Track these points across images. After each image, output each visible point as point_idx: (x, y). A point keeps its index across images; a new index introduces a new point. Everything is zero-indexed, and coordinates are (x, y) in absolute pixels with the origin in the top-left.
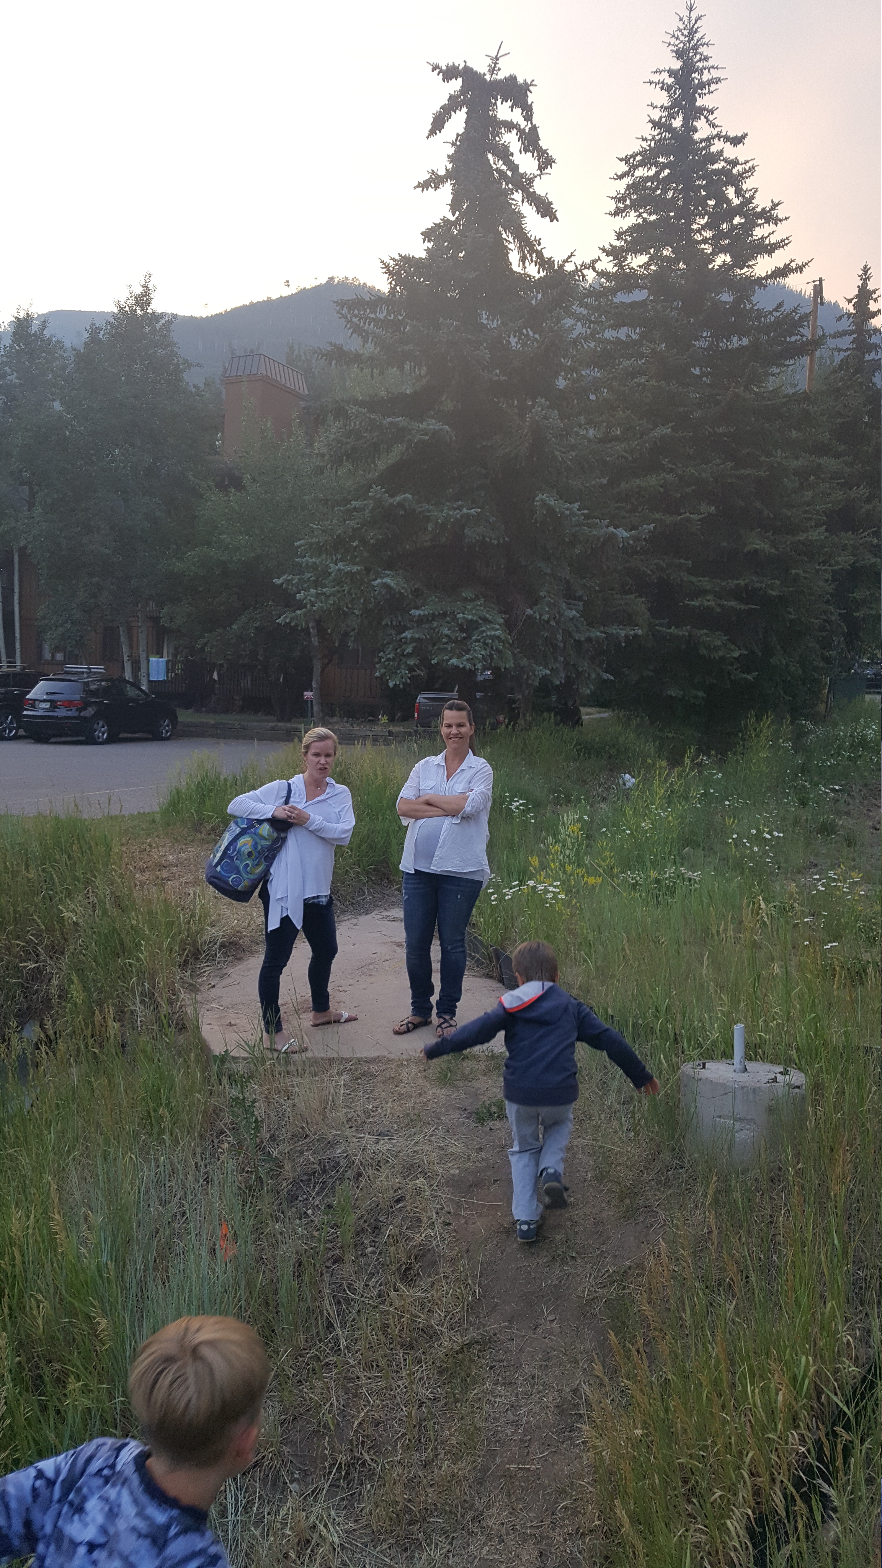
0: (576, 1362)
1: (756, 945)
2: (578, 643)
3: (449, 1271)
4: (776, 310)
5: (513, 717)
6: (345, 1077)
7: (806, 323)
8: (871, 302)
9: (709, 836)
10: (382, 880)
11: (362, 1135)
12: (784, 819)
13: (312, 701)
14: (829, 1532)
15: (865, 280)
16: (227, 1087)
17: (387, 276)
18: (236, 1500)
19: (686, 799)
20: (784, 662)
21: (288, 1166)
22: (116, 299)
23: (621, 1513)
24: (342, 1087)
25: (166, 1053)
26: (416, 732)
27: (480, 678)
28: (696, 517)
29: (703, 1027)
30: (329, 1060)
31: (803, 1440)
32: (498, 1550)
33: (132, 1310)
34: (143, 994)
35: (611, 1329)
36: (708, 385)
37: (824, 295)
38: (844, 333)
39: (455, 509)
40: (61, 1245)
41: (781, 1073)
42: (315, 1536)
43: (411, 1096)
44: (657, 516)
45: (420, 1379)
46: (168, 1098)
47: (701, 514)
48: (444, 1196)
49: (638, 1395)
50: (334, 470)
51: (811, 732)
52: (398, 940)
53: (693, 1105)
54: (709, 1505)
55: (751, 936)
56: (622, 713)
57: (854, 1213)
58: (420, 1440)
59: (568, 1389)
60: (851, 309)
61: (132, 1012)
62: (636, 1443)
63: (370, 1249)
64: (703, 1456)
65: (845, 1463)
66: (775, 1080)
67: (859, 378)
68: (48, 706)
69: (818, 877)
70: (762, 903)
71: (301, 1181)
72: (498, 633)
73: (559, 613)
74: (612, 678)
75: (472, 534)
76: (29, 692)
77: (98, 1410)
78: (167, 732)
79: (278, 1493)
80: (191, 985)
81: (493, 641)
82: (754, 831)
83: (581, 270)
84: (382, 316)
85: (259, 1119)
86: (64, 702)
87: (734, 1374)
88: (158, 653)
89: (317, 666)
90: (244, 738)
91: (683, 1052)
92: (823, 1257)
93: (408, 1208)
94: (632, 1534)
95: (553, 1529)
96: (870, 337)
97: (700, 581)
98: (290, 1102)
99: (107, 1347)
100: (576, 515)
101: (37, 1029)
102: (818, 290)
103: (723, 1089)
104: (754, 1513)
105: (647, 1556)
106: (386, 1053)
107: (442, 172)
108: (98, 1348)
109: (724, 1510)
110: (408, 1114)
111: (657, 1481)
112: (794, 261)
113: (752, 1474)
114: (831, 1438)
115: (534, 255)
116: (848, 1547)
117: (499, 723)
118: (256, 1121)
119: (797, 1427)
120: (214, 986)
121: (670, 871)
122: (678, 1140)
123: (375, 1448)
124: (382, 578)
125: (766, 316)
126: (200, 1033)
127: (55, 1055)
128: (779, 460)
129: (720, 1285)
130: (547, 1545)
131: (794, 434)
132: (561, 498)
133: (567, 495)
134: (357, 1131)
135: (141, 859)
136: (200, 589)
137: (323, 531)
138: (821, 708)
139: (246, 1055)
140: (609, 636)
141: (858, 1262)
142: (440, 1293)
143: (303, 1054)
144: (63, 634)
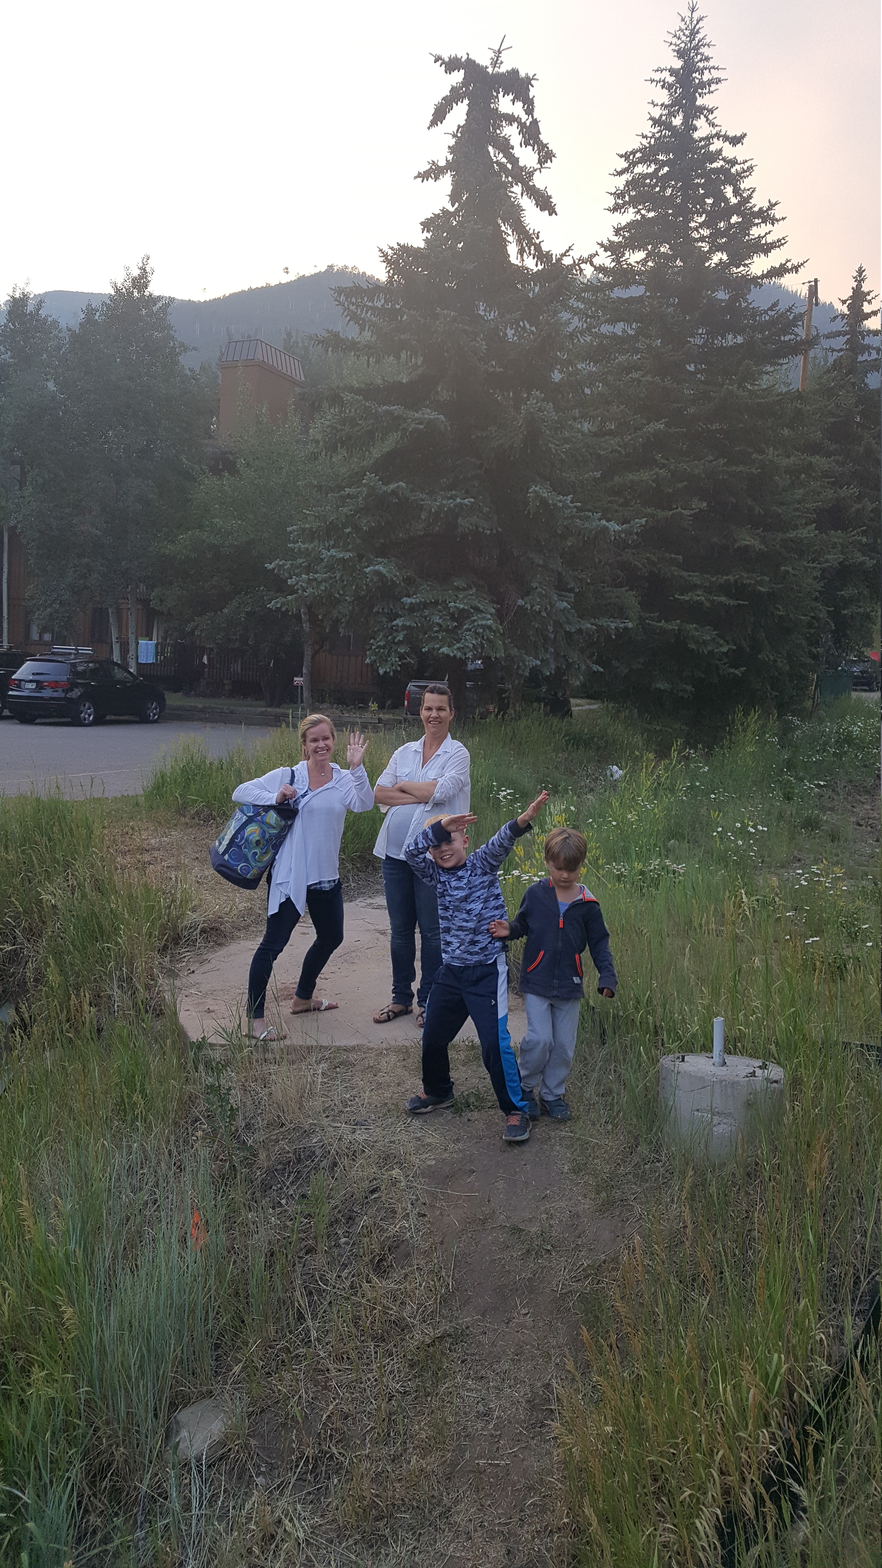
0: (549, 1356)
1: (737, 939)
2: (569, 634)
3: (423, 1262)
4: (771, 309)
5: (503, 707)
6: (324, 1066)
7: (800, 323)
8: (865, 304)
9: (694, 829)
10: (367, 867)
11: (339, 1125)
12: (769, 813)
13: (302, 687)
14: (798, 1532)
15: (860, 282)
16: (203, 1074)
17: (385, 264)
18: (201, 1494)
19: (672, 790)
20: (772, 657)
21: (262, 1156)
22: (113, 280)
23: (588, 1511)
24: (320, 1077)
25: (142, 1038)
26: (405, 720)
27: (470, 667)
28: (686, 512)
29: (683, 1020)
30: (308, 1048)
31: (773, 1439)
32: (465, 1547)
33: (99, 1299)
34: (120, 979)
35: (583, 1324)
36: (702, 382)
37: (819, 296)
38: (838, 334)
39: (449, 499)
40: (29, 1232)
41: (760, 1067)
42: (280, 1531)
43: (389, 1086)
44: (649, 511)
45: (391, 1373)
46: (142, 1085)
47: (693, 509)
48: (419, 1187)
49: (609, 1393)
50: (329, 457)
51: (797, 727)
52: (381, 927)
53: (672, 1098)
54: (678, 1504)
55: (733, 930)
56: (611, 705)
57: (830, 1208)
58: (389, 1435)
59: (539, 1384)
60: (845, 309)
61: (109, 997)
62: (606, 1440)
63: (343, 1240)
64: (674, 1454)
65: (815, 1464)
66: (753, 1074)
67: (852, 378)
68: (34, 687)
69: (801, 871)
70: (744, 896)
71: (276, 1170)
72: (489, 622)
73: (550, 603)
74: (601, 670)
75: (464, 523)
76: (15, 672)
77: (62, 1401)
78: (154, 715)
79: (244, 1487)
80: (170, 970)
81: (484, 630)
82: (738, 825)
83: (578, 265)
84: (379, 305)
85: (235, 1107)
86: (50, 683)
87: (706, 1370)
88: (147, 636)
89: (308, 653)
90: (232, 722)
91: (663, 1045)
92: (797, 1254)
93: (383, 1199)
94: (599, 1533)
95: (521, 1527)
96: (863, 339)
97: (690, 576)
98: (267, 1090)
99: (73, 1335)
100: (569, 507)
101: (12, 1012)
102: (813, 290)
103: (701, 1082)
104: (723, 1514)
105: (615, 1555)
106: (365, 1042)
107: (442, 163)
108: (64, 1337)
109: (693, 1509)
110: (386, 1104)
111: (627, 1479)
112: (789, 261)
113: (722, 1473)
114: (802, 1436)
115: (532, 248)
116: (817, 1548)
117: (489, 712)
118: (232, 1109)
119: (768, 1425)
120: (193, 972)
121: (655, 863)
122: (656, 1134)
123: (343, 1441)
124: (374, 565)
125: (761, 315)
126: (177, 1019)
127: (29, 1039)
128: (770, 457)
129: (694, 1280)
130: (515, 1542)
131: (786, 432)
132: (554, 490)
133: (560, 488)
134: (334, 1121)
135: (123, 842)
136: (192, 572)
137: (316, 517)
138: (809, 704)
139: (223, 1042)
140: (600, 628)
141: (833, 1260)
142: (413, 1285)
143: (282, 1042)
144: (51, 614)
